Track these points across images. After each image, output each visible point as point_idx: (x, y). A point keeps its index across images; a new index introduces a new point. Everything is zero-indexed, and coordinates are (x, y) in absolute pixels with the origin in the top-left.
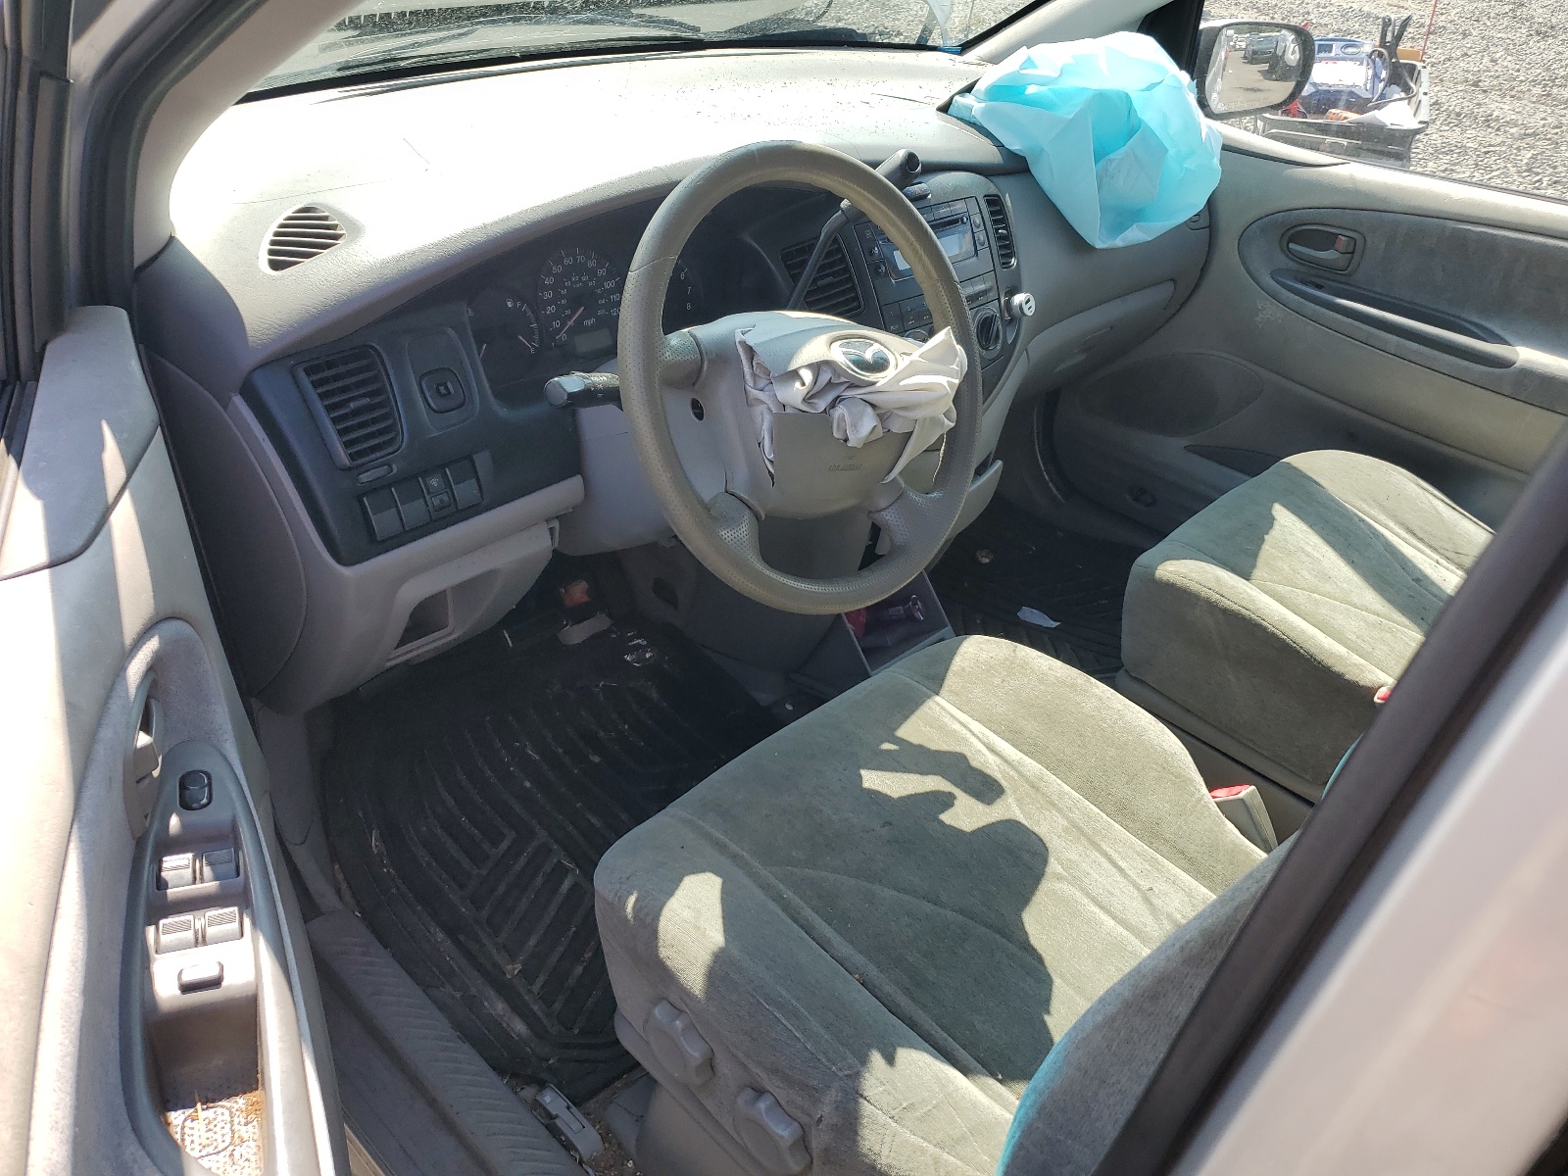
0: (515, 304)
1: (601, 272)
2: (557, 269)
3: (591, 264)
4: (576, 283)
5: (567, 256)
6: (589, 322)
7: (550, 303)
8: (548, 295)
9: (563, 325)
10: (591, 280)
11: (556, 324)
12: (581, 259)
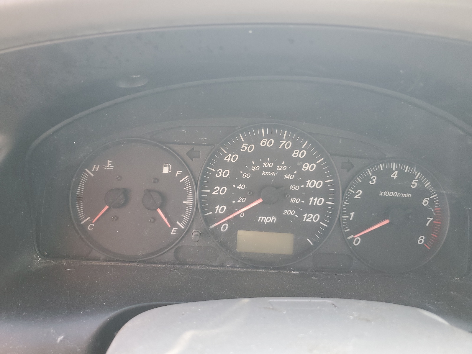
0: (174, 172)
1: (307, 167)
2: (247, 148)
3: (296, 154)
4: (268, 169)
5: (268, 137)
6: (266, 220)
7: (222, 182)
8: (223, 173)
9: (229, 213)
10: (288, 172)
11: (220, 209)
12: (286, 144)
